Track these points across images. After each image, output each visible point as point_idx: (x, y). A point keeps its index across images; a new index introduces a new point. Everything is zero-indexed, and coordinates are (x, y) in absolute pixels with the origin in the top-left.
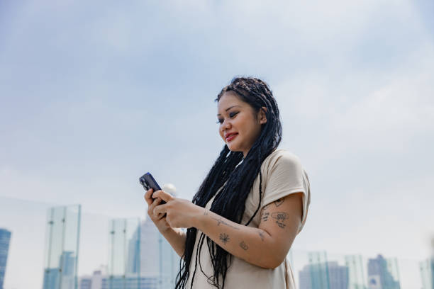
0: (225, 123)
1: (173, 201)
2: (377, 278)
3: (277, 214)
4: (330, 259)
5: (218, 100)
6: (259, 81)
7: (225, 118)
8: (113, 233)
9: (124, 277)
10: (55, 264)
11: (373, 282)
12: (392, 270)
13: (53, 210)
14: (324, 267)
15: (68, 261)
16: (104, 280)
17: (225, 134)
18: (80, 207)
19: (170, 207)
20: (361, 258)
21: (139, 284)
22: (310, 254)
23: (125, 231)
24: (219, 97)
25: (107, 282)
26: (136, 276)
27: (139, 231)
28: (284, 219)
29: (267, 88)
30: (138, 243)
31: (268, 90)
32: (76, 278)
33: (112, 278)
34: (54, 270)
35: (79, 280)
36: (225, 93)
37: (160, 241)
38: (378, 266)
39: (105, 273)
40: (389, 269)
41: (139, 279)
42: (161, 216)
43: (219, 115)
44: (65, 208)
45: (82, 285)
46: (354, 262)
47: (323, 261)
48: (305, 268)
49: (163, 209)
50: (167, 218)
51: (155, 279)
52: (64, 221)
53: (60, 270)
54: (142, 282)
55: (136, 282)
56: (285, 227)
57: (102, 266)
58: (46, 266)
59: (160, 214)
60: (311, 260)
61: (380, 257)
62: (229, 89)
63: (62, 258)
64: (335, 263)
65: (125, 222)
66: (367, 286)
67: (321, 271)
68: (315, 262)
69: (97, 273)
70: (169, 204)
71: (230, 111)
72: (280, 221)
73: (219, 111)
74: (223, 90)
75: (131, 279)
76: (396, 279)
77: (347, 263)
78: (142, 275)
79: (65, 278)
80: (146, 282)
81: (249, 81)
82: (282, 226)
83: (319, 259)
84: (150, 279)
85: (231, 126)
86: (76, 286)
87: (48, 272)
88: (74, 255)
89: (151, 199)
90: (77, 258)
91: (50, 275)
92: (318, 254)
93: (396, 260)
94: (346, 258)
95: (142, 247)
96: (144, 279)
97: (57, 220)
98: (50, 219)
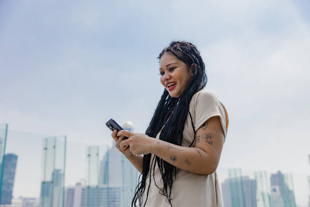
0: (166, 75)
1: (133, 136)
2: (277, 188)
3: (205, 136)
4: (244, 174)
5: (160, 58)
6: (190, 44)
7: (166, 72)
8: (89, 156)
9: (97, 187)
10: (49, 178)
11: (274, 190)
12: (288, 182)
13: (47, 140)
14: (239, 180)
15: (57, 176)
16: (83, 189)
17: (166, 83)
18: (66, 137)
19: (131, 141)
20: (265, 173)
21: (108, 192)
22: (230, 171)
23: (98, 155)
24: (161, 55)
25: (86, 191)
26: (106, 186)
27: (108, 155)
28: (211, 138)
29: (195, 48)
30: (107, 163)
31: (197, 50)
32: (64, 188)
33: (89, 187)
34: (48, 182)
35: (66, 190)
36: (165, 53)
37: (123, 162)
38: (278, 179)
39: (84, 185)
40: (286, 181)
41: (108, 189)
42: (126, 148)
43: (161, 69)
44: (55, 138)
45: (68, 193)
46: (261, 176)
47: (238, 175)
48: (226, 181)
49: (127, 143)
50: (130, 148)
51: (119, 189)
52: (54, 147)
53: (53, 182)
54: (110, 190)
55: (106, 191)
56: (213, 143)
57: (82, 180)
58: (43, 180)
59: (125, 146)
60: (230, 175)
61: (279, 172)
62: (168, 50)
63: (53, 174)
64: (247, 177)
65: (98, 148)
66: (270, 193)
67: (237, 183)
68: (233, 176)
69: (78, 184)
70: (130, 139)
71: (170, 67)
72: (209, 140)
73: (161, 66)
74: (163, 51)
75: (102, 189)
76: (291, 188)
77: (256, 177)
78: (111, 185)
79: (56, 189)
80: (113, 190)
81: (183, 44)
82: (211, 143)
83: (235, 174)
84: (115, 188)
85: (171, 77)
86: (64, 193)
87: (44, 183)
88: (62, 172)
89: (116, 137)
90: (64, 174)
91: (46, 185)
92: (235, 170)
93: (291, 174)
94: (255, 173)
95: (110, 166)
96: (111, 189)
97: (49, 146)
98: (45, 147)
